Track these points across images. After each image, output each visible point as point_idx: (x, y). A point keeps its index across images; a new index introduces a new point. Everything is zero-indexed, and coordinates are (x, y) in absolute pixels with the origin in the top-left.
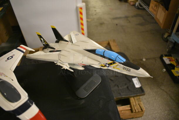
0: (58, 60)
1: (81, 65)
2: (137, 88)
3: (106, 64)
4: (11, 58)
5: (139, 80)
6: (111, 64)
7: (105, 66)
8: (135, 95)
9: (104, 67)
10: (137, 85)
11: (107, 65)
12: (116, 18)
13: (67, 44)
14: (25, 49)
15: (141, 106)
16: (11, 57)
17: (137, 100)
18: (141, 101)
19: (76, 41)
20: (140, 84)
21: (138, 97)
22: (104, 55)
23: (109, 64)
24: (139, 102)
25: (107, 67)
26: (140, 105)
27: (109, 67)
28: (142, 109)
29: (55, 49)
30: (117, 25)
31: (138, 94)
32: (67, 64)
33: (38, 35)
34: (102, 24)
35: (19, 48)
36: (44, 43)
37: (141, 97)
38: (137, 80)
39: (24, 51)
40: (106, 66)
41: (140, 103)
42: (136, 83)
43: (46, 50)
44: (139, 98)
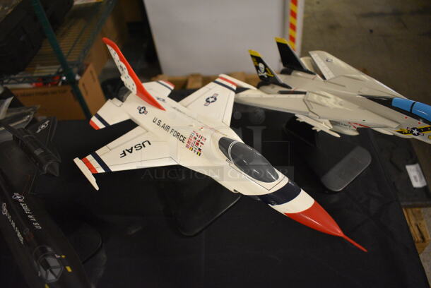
0: (308, 113)
1: (356, 126)
2: (415, 188)
3: (414, 129)
4: (213, 99)
5: (422, 171)
6: (426, 129)
7: (408, 133)
8: (410, 204)
9: (405, 133)
10: (417, 181)
11: (415, 132)
12: (371, 15)
13: (313, 79)
14: (233, 83)
15: (423, 230)
16: (212, 97)
17: (414, 215)
18: (422, 219)
19: (332, 76)
20: (424, 180)
21: (418, 209)
22: (411, 110)
23: (419, 130)
24: (417, 220)
25: (414, 134)
26: (421, 228)
27: (418, 134)
28: (423, 238)
29: (291, 88)
30: (371, 31)
31: (419, 203)
32: (327, 121)
33: (252, 56)
34: (333, 27)
35: (218, 80)
36: (265, 73)
37: (422, 210)
38: (418, 171)
39: (235, 88)
40: (411, 132)
41: (420, 224)
42: (415, 177)
43: (269, 88)
44: (419, 212)
